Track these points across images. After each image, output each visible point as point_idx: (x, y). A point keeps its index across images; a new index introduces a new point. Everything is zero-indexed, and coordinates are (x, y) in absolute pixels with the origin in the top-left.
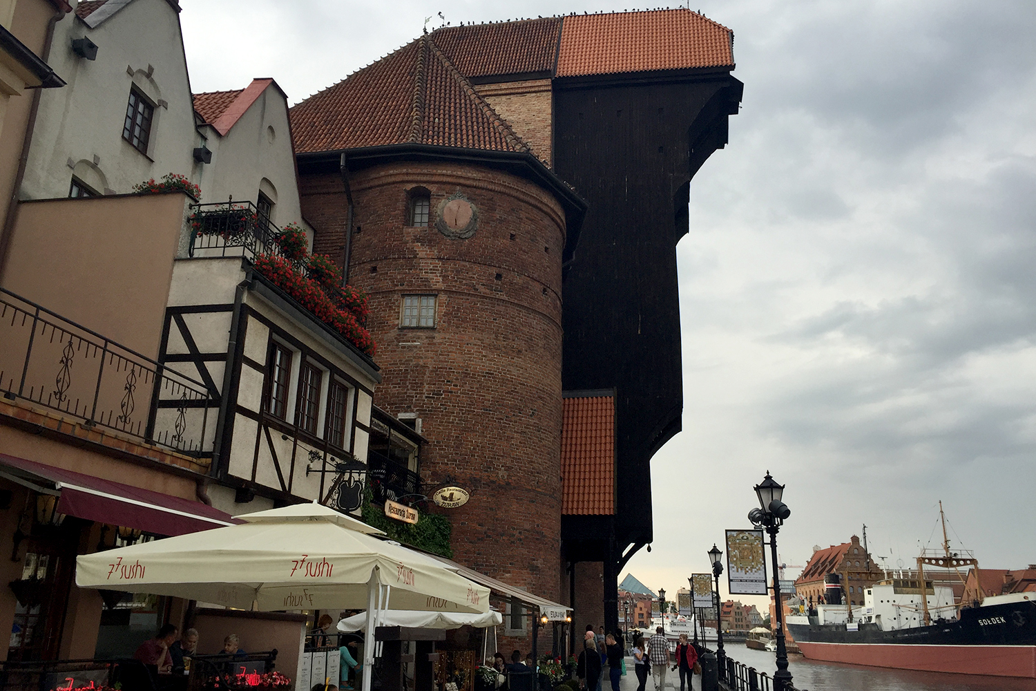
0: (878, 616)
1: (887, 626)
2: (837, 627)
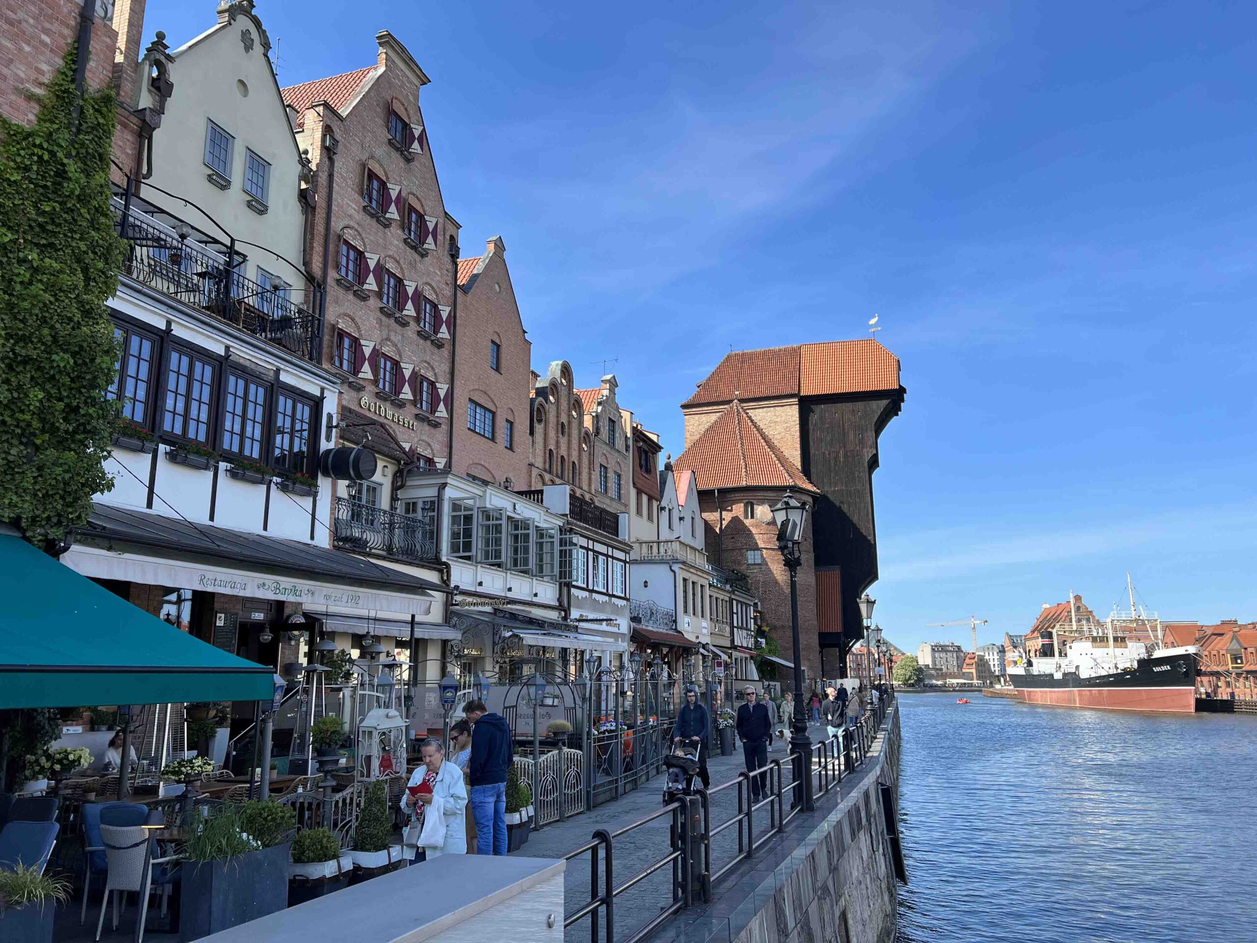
0: (1077, 667)
1: (1084, 674)
2: (1046, 675)
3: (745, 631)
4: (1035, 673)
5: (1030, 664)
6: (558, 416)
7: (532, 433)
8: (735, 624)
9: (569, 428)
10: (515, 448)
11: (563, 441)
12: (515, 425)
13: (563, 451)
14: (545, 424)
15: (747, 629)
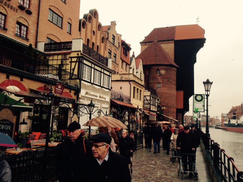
2: (234, 124)
3: (154, 106)
4: (231, 123)
5: (229, 121)
6: (92, 27)
7: (80, 30)
8: (151, 104)
9: (96, 33)
10: (72, 34)
11: (94, 37)
12: (72, 25)
13: (94, 41)
14: (86, 29)
15: (155, 106)
